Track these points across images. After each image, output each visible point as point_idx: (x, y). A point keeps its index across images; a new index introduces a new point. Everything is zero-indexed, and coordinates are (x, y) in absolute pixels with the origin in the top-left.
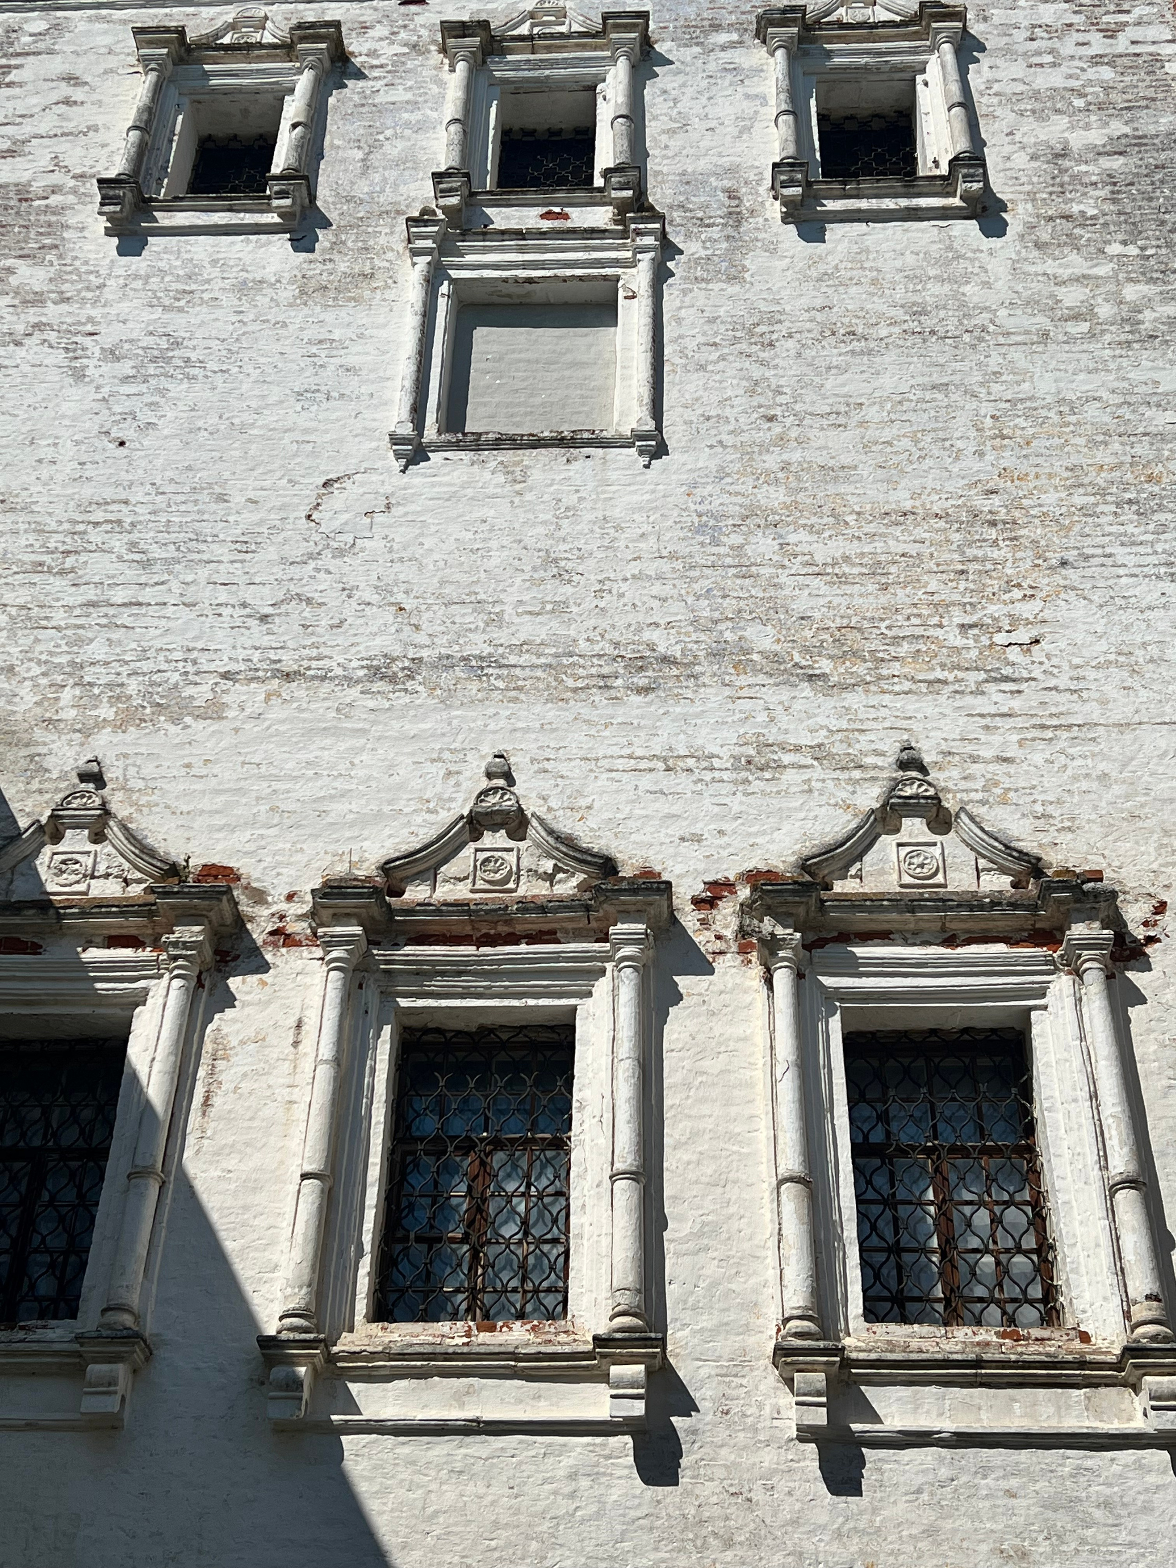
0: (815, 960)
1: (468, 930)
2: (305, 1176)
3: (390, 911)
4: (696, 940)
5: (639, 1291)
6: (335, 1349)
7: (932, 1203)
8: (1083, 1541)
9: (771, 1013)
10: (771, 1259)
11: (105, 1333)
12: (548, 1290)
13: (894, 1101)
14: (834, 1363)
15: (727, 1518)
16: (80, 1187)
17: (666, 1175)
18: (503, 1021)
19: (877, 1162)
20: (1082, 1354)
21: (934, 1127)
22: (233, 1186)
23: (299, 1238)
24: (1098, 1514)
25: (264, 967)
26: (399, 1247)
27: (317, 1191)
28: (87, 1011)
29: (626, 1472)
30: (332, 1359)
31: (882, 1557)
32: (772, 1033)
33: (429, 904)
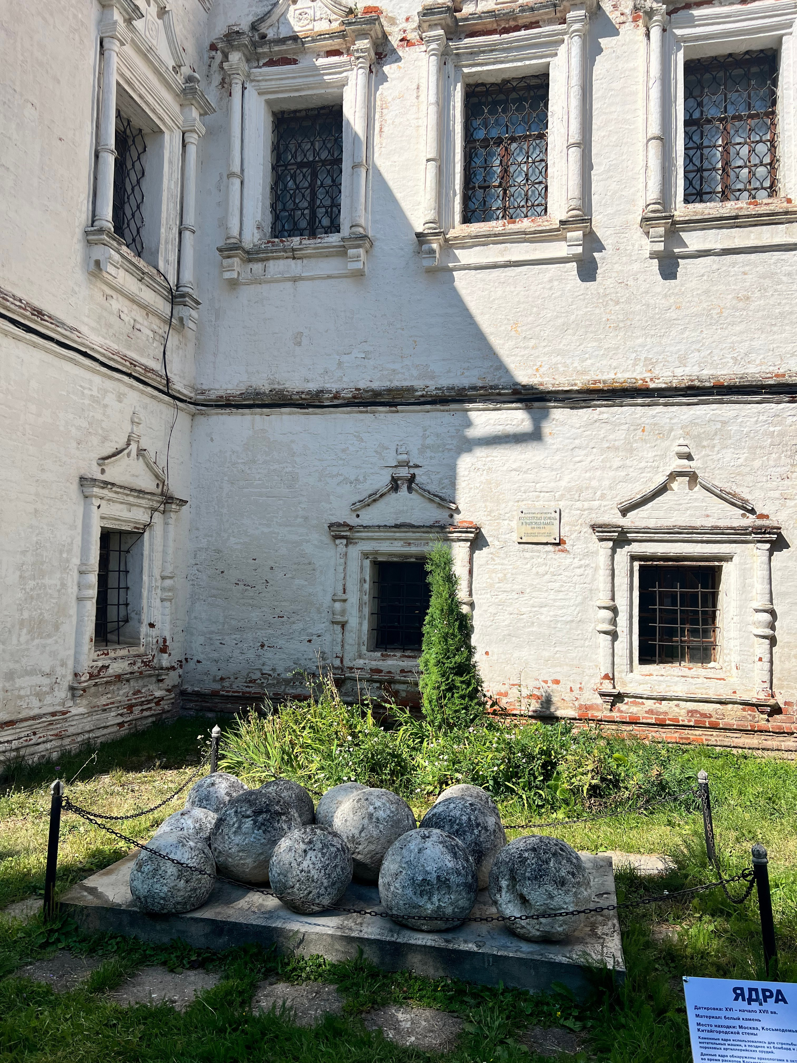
0: (672, 20)
1: (495, 26)
2: (428, 160)
3: (456, 20)
4: (610, 17)
5: (580, 199)
6: (447, 236)
7: (720, 146)
8: (776, 290)
9: (648, 53)
10: (642, 179)
11: (353, 236)
12: (538, 205)
13: (707, 95)
14: (668, 223)
15: (617, 293)
16: (332, 177)
17: (593, 144)
18: (514, 75)
19: (695, 128)
20: (787, 208)
21: (726, 107)
22: (397, 169)
23: (428, 189)
24: (785, 279)
25: (399, 59)
26: (470, 192)
27: (434, 166)
28: (323, 91)
29: (573, 277)
30: (446, 240)
31: (684, 304)
32: (648, 63)
33: (476, 14)
